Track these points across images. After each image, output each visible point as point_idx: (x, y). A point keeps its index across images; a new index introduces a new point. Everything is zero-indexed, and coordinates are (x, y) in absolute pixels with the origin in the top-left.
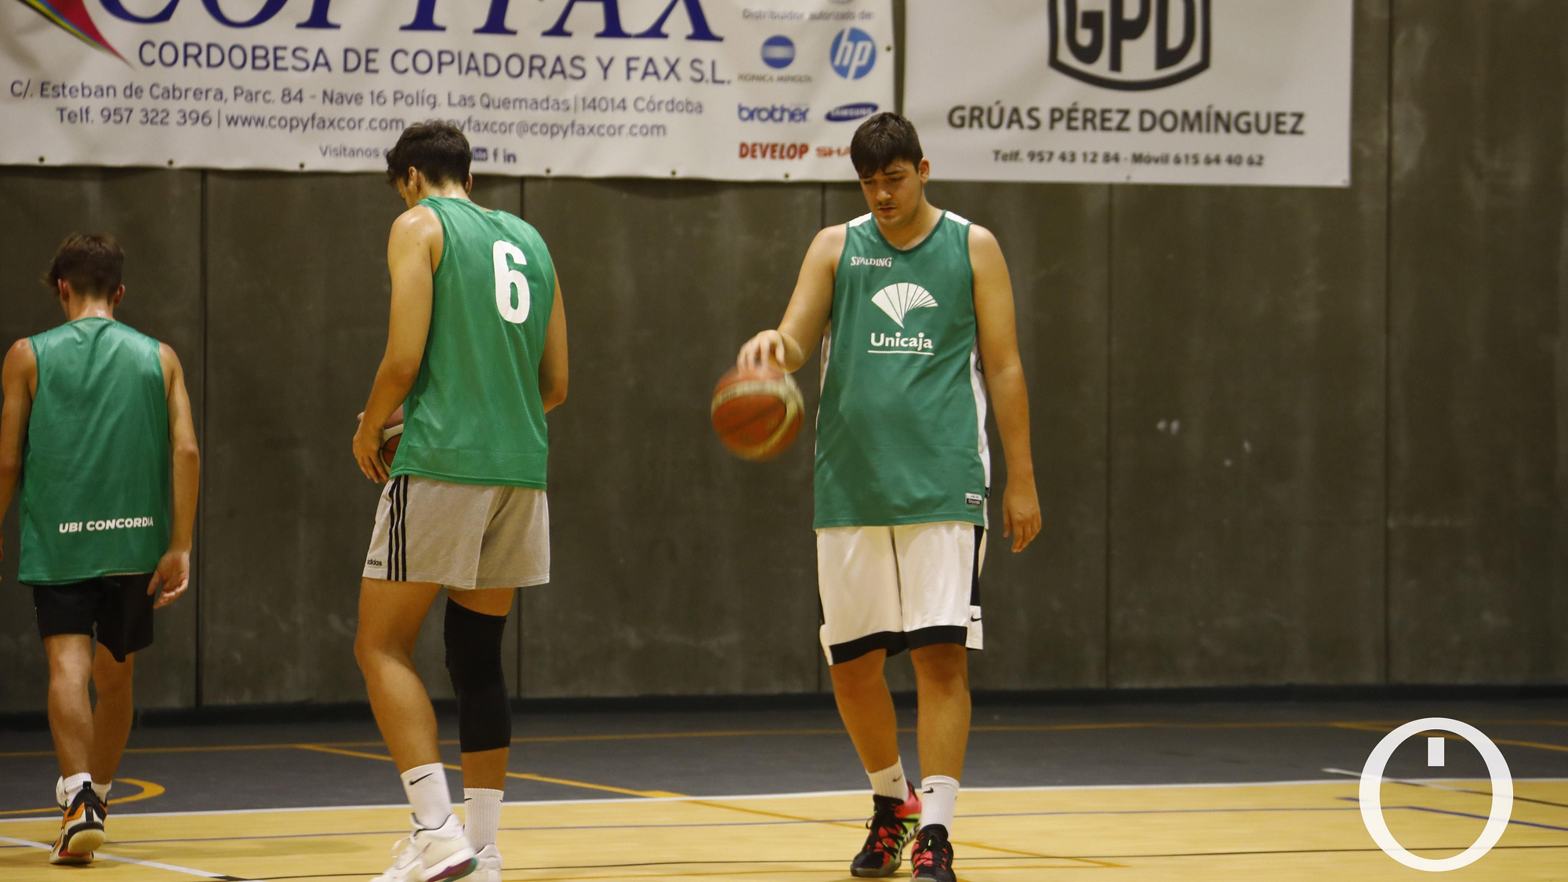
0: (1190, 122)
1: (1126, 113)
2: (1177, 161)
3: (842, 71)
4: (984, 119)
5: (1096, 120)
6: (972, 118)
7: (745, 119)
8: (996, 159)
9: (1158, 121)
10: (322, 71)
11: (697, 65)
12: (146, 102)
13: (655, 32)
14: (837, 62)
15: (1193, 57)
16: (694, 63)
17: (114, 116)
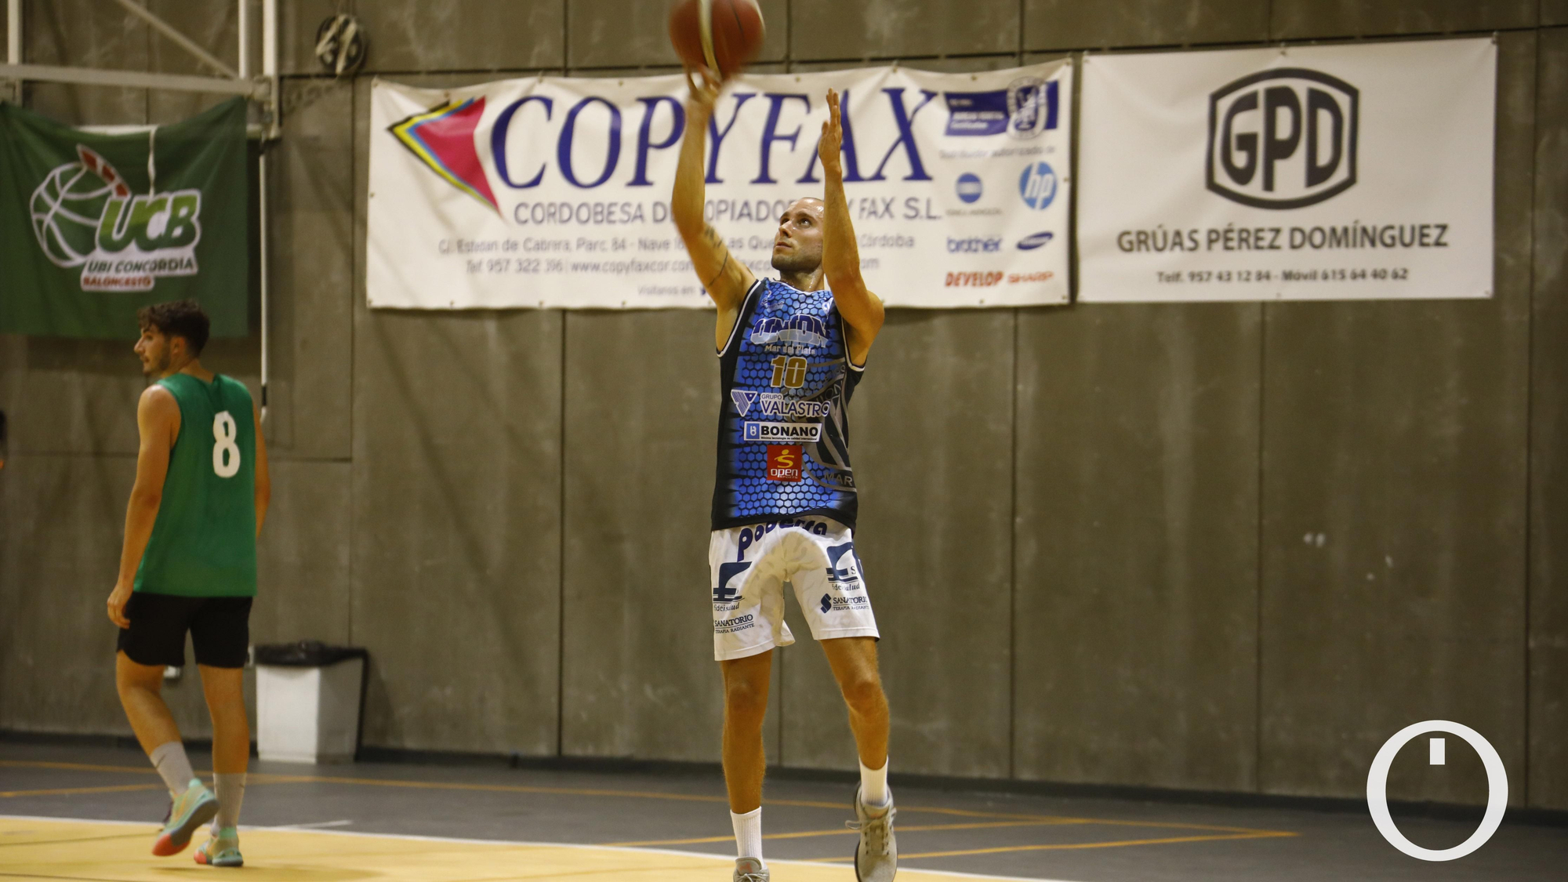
0: (1338, 237)
1: (1277, 231)
2: (1325, 277)
3: (1031, 202)
4: (1150, 242)
5: (1250, 239)
6: (1140, 242)
7: (953, 251)
8: (1160, 280)
9: (1307, 238)
10: (638, 222)
11: (912, 204)
12: (521, 254)
13: (878, 177)
14: (1028, 194)
15: (1341, 174)
16: (910, 202)
17: (497, 266)
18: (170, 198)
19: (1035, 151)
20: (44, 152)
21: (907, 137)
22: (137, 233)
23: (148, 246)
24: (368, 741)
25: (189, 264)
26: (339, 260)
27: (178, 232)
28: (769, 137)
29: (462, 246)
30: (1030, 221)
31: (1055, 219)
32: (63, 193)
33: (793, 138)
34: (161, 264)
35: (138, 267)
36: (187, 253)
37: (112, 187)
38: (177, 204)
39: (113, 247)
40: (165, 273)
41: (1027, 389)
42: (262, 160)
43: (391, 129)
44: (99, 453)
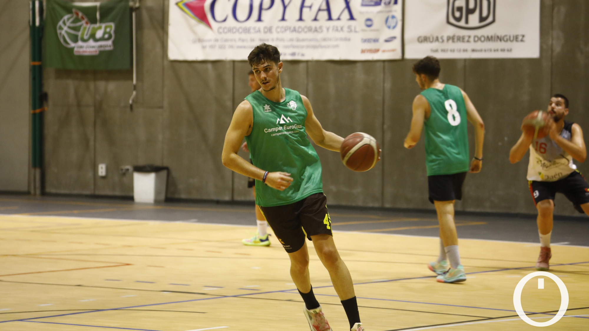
0: (489, 39)
1: (469, 37)
2: (485, 51)
3: (389, 27)
4: (428, 39)
5: (461, 39)
6: (425, 40)
7: (363, 42)
8: (431, 51)
9: (479, 39)
10: (259, 33)
12: (219, 43)
13: (339, 19)
14: (388, 25)
15: (490, 19)
16: (349, 27)
17: (212, 47)
18: (103, 25)
19: (390, 11)
20: (61, 11)
21: (348, 7)
22: (93, 36)
23: (96, 40)
24: (169, 196)
25: (110, 46)
26: (159, 45)
27: (106, 36)
28: (302, 6)
29: (200, 40)
30: (388, 33)
31: (397, 32)
32: (68, 24)
33: (310, 7)
34: (101, 46)
35: (93, 47)
36: (110, 43)
37: (83, 22)
38: (106, 27)
39: (84, 41)
40: (102, 49)
41: (388, 85)
42: (134, 15)
43: (177, 4)
44: (79, 105)
